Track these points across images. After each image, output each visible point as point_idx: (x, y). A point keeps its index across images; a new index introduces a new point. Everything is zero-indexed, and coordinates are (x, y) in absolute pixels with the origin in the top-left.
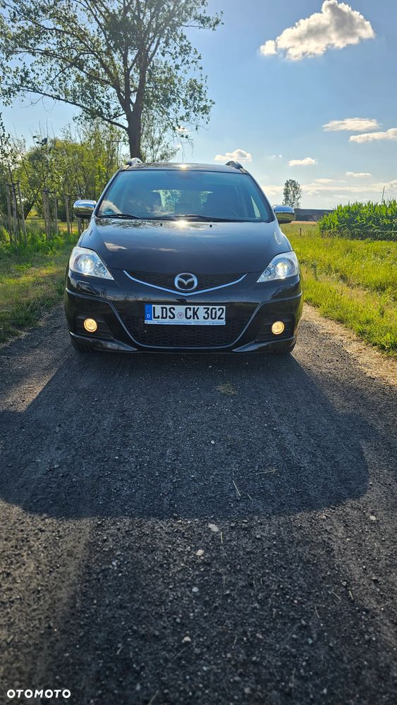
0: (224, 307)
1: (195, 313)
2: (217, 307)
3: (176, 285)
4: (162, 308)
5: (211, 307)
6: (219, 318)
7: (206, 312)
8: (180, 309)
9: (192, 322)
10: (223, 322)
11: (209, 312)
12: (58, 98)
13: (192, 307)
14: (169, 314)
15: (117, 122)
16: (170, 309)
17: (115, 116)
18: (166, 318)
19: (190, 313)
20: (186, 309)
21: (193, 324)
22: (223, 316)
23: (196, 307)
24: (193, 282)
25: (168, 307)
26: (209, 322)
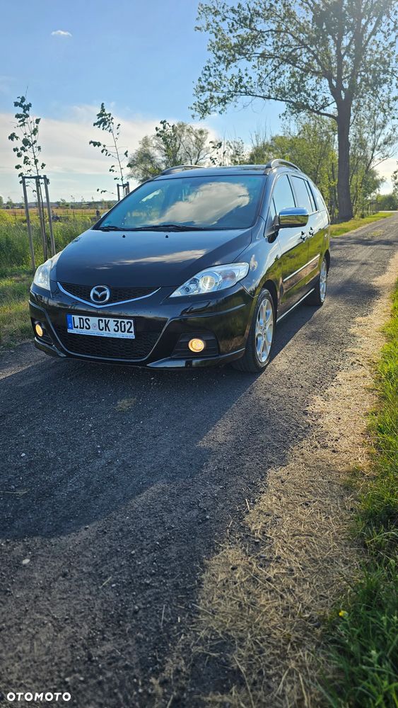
0: (132, 321)
1: (106, 325)
2: (126, 321)
3: (92, 298)
4: (80, 319)
5: (120, 320)
6: (128, 332)
7: (116, 325)
8: (93, 320)
9: (105, 334)
10: (132, 336)
11: (119, 325)
12: (269, 98)
13: (103, 319)
14: (85, 324)
15: (325, 112)
16: (86, 319)
17: (323, 107)
18: (83, 328)
19: (102, 325)
20: (99, 320)
21: (105, 336)
22: (132, 329)
23: (107, 319)
24: (105, 295)
25: (84, 318)
26: (119, 335)
